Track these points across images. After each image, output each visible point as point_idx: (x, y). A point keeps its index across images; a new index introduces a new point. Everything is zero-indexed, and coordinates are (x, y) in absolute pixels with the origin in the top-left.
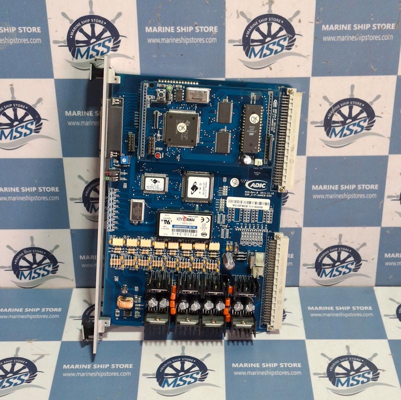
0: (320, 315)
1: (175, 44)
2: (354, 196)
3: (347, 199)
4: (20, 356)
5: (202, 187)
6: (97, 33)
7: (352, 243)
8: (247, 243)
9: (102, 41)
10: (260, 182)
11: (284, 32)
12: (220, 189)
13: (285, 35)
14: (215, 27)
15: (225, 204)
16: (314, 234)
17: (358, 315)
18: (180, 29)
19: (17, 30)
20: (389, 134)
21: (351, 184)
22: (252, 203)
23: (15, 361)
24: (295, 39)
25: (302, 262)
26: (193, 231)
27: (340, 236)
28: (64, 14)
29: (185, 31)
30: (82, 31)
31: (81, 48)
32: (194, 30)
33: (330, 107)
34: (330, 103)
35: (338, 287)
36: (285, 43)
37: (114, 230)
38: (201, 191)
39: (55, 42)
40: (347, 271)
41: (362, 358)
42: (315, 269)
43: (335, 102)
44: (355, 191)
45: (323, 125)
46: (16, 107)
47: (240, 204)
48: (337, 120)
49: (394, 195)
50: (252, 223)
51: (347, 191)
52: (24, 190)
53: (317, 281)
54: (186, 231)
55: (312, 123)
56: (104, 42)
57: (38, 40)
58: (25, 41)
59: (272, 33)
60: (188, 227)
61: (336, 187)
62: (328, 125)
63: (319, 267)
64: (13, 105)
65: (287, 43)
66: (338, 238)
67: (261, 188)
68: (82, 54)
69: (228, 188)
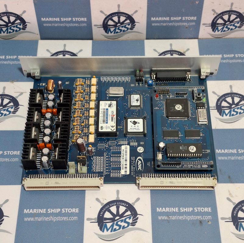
5: (136, 127)
8: (94, 161)
10: (142, 166)
12: (135, 141)
15: (124, 145)
22: (126, 162)
26: (104, 121)
37: (102, 80)
38: (133, 127)
47: (124, 154)
50: (110, 163)
54: (104, 116)
60: (107, 118)
67: (138, 168)
69: (136, 146)
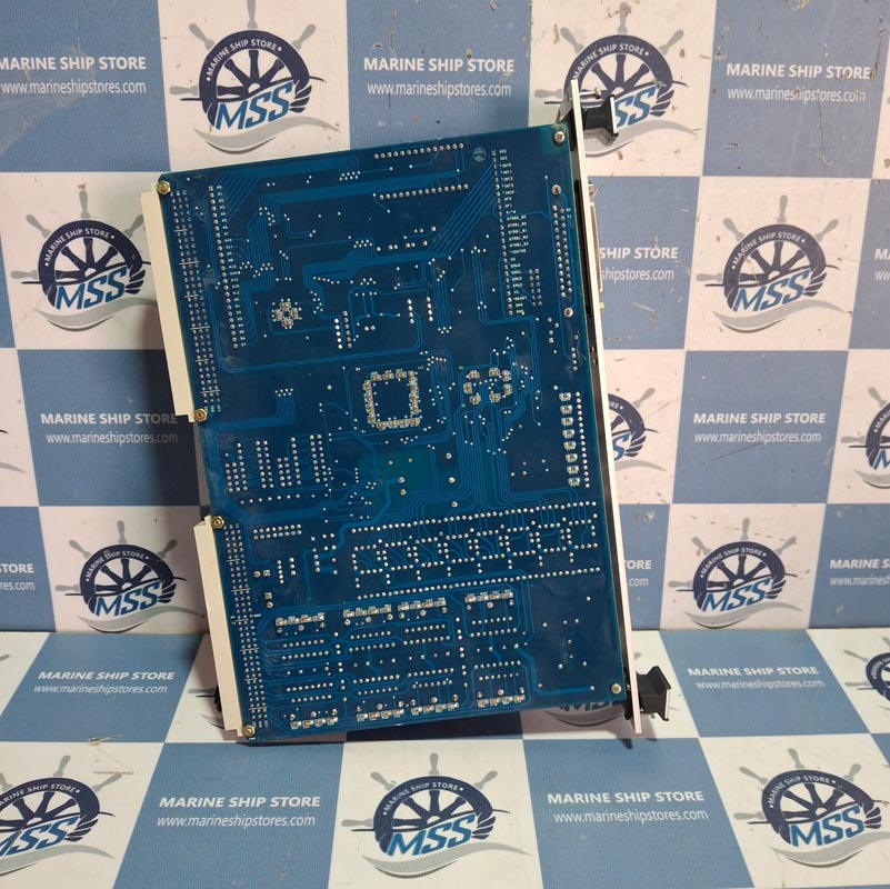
0: (716, 685)
1: (425, 97)
2: (777, 437)
3: (763, 443)
4: (67, 775)
6: (263, 70)
7: (769, 537)
9: (271, 89)
11: (649, 77)
13: (651, 83)
14: (509, 61)
16: (695, 518)
17: (794, 684)
18: (436, 65)
19: (97, 64)
20: (850, 305)
21: (772, 411)
23: (53, 786)
24: (672, 93)
25: (668, 578)
27: (746, 523)
28: (194, 29)
29: (446, 69)
30: (231, 66)
31: (227, 104)
32: (466, 66)
33: (738, 243)
34: (738, 235)
35: (738, 630)
36: (652, 101)
39: (175, 90)
40: (756, 596)
41: (832, 777)
42: (692, 594)
43: (747, 232)
44: (780, 427)
45: (721, 283)
46: (90, 235)
48: (750, 272)
49: (855, 435)
51: (763, 427)
52: (106, 419)
53: (695, 619)
55: (701, 277)
56: (277, 91)
57: (139, 87)
58: (112, 87)
59: (626, 78)
61: (742, 419)
62: (732, 281)
63: (701, 588)
64: (84, 232)
65: (656, 100)
66: (741, 527)
68: (231, 118)
